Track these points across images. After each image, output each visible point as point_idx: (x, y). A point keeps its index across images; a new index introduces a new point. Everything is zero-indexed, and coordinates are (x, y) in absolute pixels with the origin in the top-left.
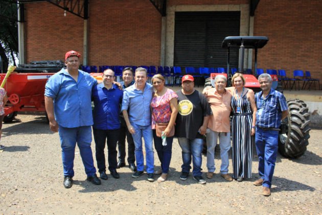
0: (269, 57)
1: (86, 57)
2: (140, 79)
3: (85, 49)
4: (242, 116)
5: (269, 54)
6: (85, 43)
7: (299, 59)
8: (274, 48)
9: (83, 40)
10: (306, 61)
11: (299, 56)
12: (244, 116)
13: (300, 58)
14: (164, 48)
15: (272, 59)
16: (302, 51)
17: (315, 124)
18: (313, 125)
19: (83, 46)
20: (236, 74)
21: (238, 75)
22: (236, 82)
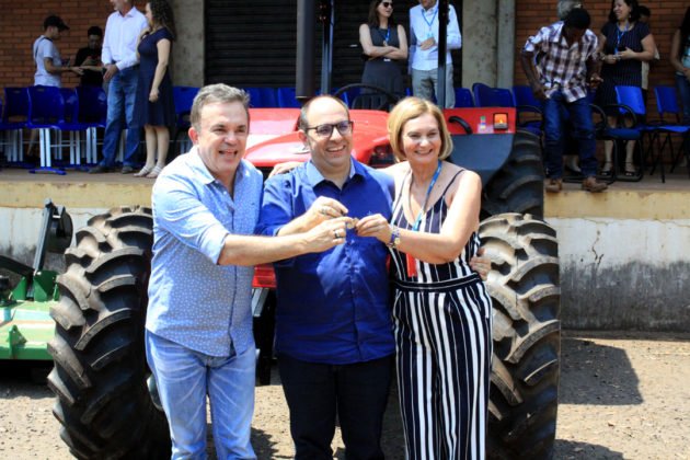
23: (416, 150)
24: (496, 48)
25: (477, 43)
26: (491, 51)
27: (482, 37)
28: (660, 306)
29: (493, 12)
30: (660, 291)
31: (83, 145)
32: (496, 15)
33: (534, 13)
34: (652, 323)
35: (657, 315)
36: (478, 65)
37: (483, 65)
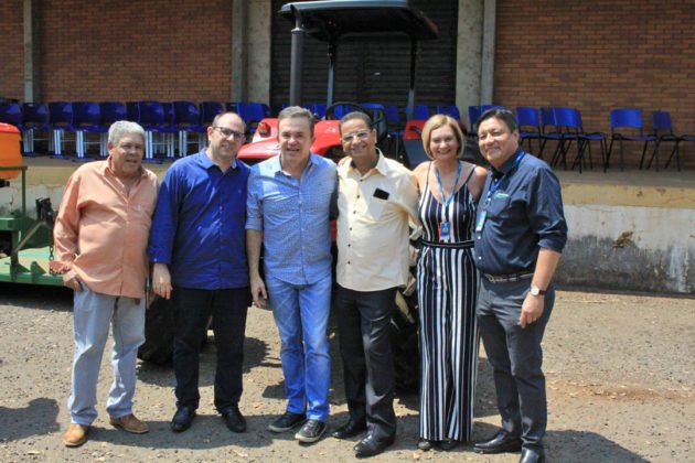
0: (545, 69)
1: (31, 77)
2: (292, 140)
3: (28, 53)
4: (454, 251)
5: (546, 61)
6: (28, 38)
7: (637, 76)
8: (560, 42)
9: (21, 30)
10: (661, 81)
11: (637, 66)
12: (461, 252)
13: (638, 71)
14: (239, 50)
15: (554, 75)
16: (647, 51)
17: (625, 275)
18: (621, 280)
19: (22, 48)
20: (436, 119)
21: (444, 122)
22: (437, 140)
23: (438, 150)
24: (480, 77)
25: (467, 73)
26: (477, 79)
27: (471, 68)
28: (575, 268)
29: (479, 50)
30: (575, 257)
31: (177, 144)
32: (480, 54)
33: (510, 51)
34: (569, 279)
35: (572, 274)
36: (468, 89)
37: (472, 89)
